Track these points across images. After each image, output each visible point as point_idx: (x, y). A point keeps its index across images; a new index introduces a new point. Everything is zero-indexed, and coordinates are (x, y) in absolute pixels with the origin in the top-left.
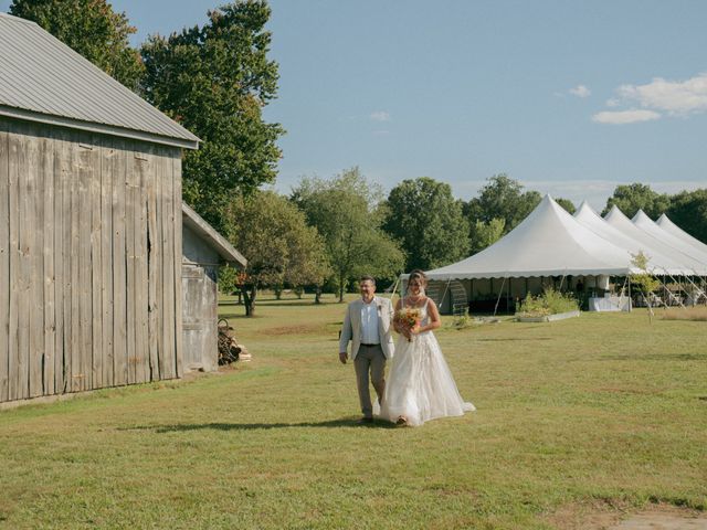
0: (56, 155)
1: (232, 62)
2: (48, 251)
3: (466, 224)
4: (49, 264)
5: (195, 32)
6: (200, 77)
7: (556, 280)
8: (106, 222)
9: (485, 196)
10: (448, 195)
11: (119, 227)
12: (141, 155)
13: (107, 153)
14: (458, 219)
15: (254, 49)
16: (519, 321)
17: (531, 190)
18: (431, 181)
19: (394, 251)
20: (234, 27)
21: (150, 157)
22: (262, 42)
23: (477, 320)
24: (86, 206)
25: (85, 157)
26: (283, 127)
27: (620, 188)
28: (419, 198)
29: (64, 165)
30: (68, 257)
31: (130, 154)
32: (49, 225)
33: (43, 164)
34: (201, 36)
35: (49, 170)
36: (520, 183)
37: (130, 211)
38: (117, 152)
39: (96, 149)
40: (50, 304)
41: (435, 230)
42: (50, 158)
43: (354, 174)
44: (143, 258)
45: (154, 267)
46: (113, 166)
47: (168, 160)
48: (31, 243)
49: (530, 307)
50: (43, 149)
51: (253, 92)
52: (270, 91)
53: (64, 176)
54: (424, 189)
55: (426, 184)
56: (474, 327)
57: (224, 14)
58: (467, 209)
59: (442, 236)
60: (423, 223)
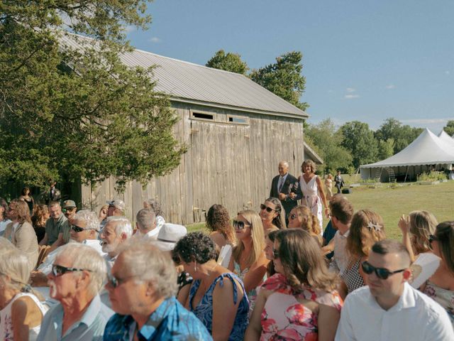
0: (266, 125)
1: (289, 78)
2: (265, 160)
3: (376, 141)
4: (266, 165)
5: (270, 67)
6: (277, 85)
7: (434, 166)
8: (281, 149)
9: (384, 128)
10: (367, 129)
11: (285, 150)
12: (291, 123)
13: (281, 123)
14: (372, 140)
15: (295, 71)
16: (420, 184)
17: (406, 125)
18: (359, 123)
19: (347, 155)
20: (286, 63)
21: (293, 123)
22: (298, 69)
23: (400, 185)
24: (275, 143)
25: (274, 125)
26: (308, 104)
27: (450, 122)
28: (354, 131)
29: (268, 129)
30: (271, 162)
31: (287, 123)
32: (265, 151)
33: (262, 128)
34: (273, 68)
35: (264, 131)
36: (400, 121)
37: (288, 144)
38: (284, 122)
39: (277, 122)
40: (266, 179)
41: (361, 145)
42: (264, 126)
43: (328, 122)
44: (292, 161)
45: (296, 165)
46: (282, 127)
47: (299, 124)
48: (260, 157)
49: (425, 178)
50: (262, 123)
51: (295, 90)
52: (302, 88)
53: (269, 132)
54: (356, 126)
55: (357, 124)
56: (400, 187)
57: (282, 58)
58: (376, 135)
59: (365, 148)
60: (356, 142)
